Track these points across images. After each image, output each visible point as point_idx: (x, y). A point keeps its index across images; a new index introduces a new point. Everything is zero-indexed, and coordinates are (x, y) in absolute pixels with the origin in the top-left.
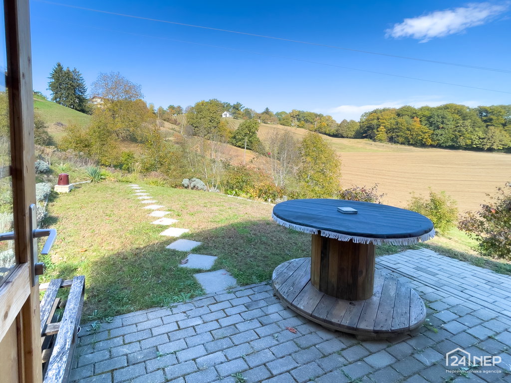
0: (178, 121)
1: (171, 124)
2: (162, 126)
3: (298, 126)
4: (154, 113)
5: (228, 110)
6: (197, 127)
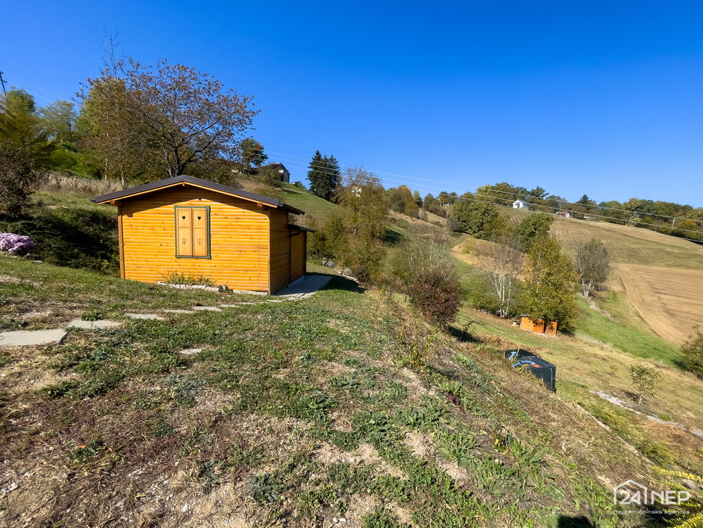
1: (438, 217)
2: (425, 219)
3: (638, 226)
4: (419, 204)
5: (523, 199)
6: (465, 221)
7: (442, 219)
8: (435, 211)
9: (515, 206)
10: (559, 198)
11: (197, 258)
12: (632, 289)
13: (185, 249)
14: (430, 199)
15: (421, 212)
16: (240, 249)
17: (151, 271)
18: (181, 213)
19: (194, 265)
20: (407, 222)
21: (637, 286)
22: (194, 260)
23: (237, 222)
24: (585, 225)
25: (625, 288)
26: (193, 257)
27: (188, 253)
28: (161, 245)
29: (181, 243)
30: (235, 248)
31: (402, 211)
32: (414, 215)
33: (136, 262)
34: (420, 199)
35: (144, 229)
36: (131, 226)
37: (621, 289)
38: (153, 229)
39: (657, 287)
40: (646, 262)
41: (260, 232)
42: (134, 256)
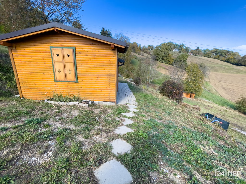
0: (151, 53)
1: (147, 55)
2: (143, 55)
3: (215, 58)
4: (140, 49)
5: (177, 48)
6: (158, 56)
7: (148, 56)
8: (146, 52)
9: (174, 51)
10: (189, 48)
11: (69, 82)
12: (212, 81)
13: (60, 76)
14: (144, 48)
15: (141, 53)
16: (97, 77)
17: (39, 90)
18: (55, 52)
19: (67, 87)
20: (137, 56)
21: (214, 80)
22: (67, 84)
23: (94, 58)
24: (197, 58)
25: (210, 80)
26: (66, 81)
27: (63, 78)
28: (44, 74)
29: (57, 72)
30: (94, 75)
31: (135, 52)
32: (139, 54)
33: (29, 85)
34: (141, 47)
35: (30, 63)
36: (21, 61)
37: (209, 80)
38: (37, 63)
39: (220, 80)
40: (217, 71)
41: (110, 65)
42: (27, 81)
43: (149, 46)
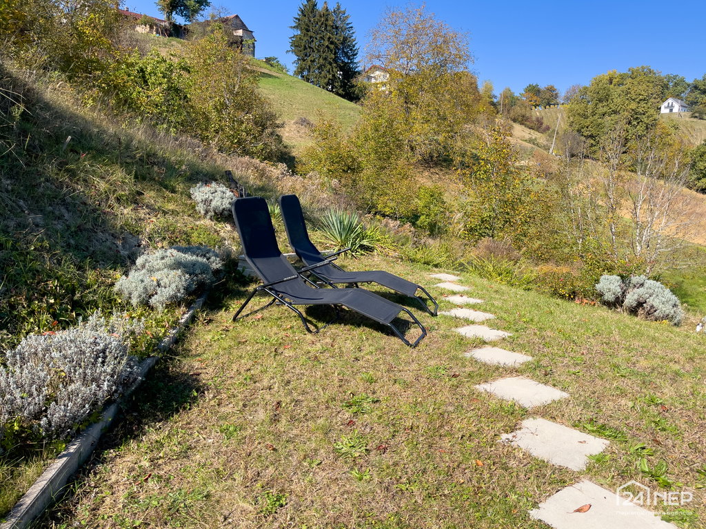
0: (546, 122)
1: (528, 130)
5: (673, 96)
6: (593, 136)
7: (535, 135)
14: (510, 98)
34: (494, 96)
43: (534, 90)
